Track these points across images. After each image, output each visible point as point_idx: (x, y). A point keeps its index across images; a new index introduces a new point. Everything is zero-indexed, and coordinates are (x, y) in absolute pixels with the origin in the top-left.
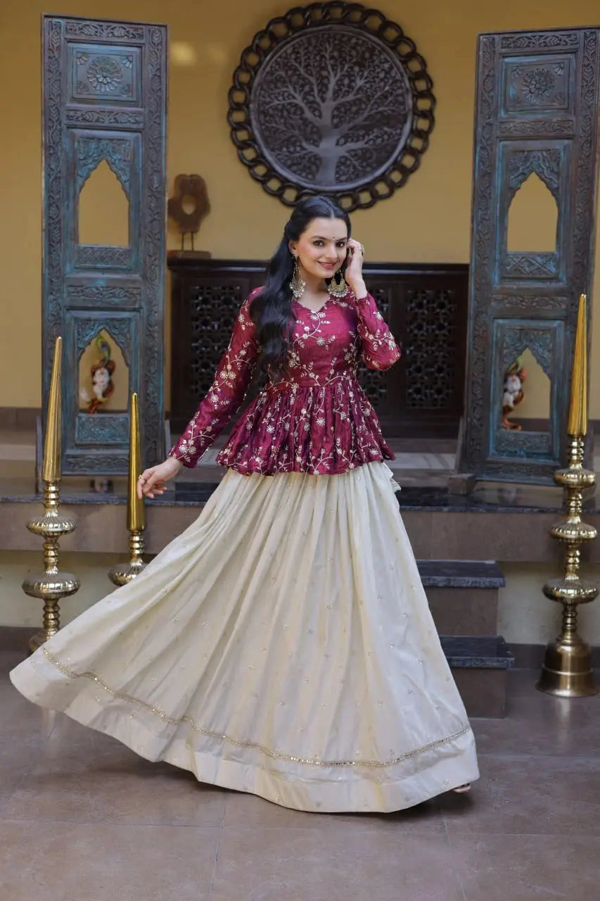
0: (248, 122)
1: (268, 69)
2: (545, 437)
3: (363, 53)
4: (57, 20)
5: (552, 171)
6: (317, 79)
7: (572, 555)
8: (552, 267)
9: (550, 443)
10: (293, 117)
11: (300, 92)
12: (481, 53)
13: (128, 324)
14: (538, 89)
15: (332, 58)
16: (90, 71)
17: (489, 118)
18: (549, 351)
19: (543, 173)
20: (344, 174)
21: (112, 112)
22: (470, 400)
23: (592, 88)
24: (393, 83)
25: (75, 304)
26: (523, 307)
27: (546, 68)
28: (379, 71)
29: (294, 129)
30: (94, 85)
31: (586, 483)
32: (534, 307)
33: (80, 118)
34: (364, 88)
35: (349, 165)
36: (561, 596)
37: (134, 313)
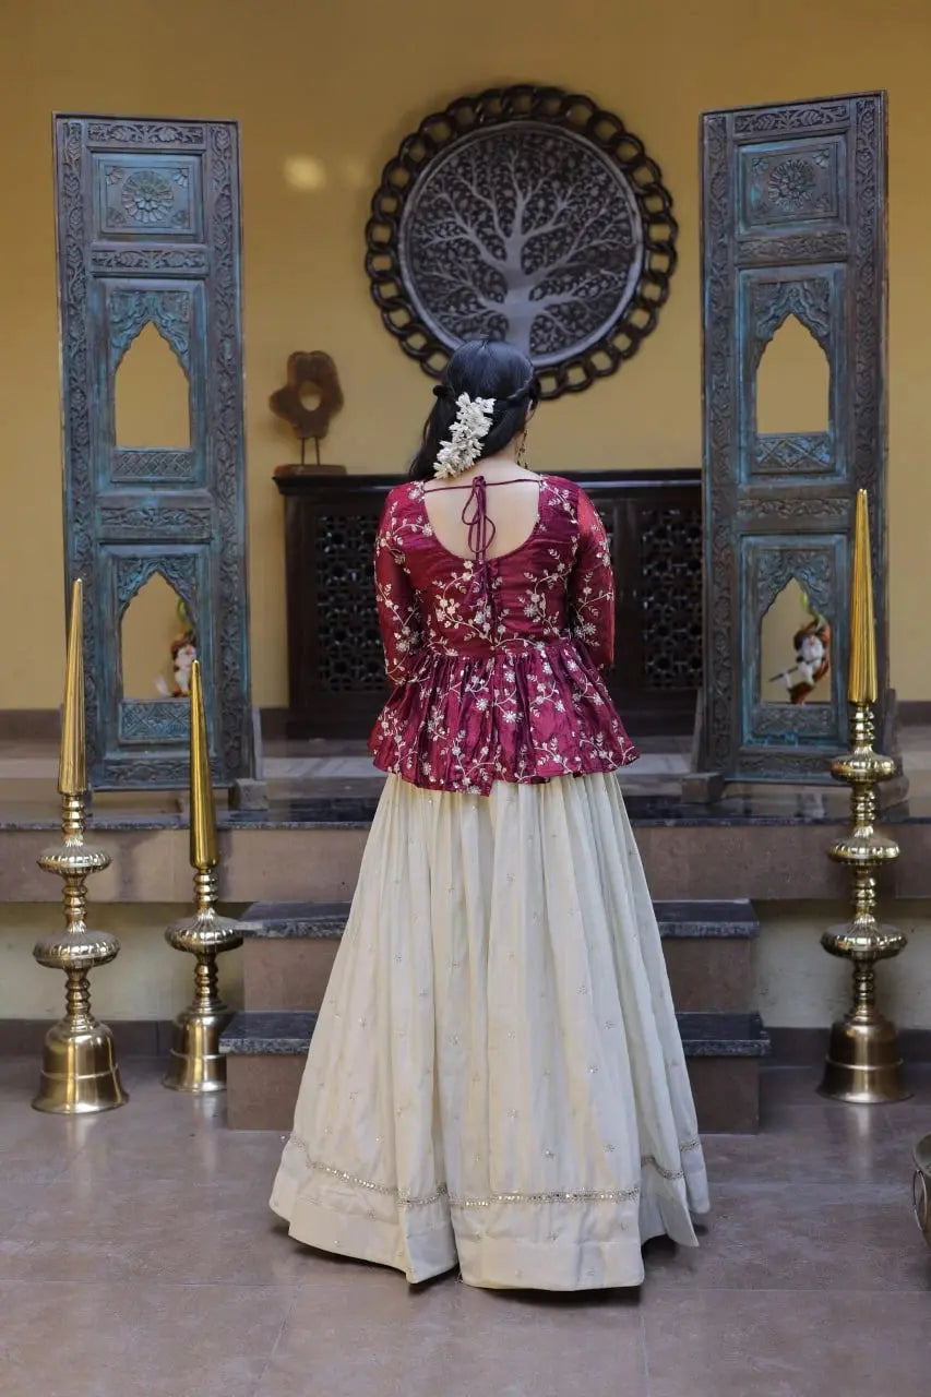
0: (397, 270)
1: (424, 189)
2: (825, 712)
3: (566, 160)
4: (76, 121)
5: (819, 310)
6: (498, 203)
7: (863, 885)
8: (824, 455)
9: (833, 720)
10: (464, 260)
11: (473, 222)
13: (194, 563)
14: (793, 190)
15: (519, 170)
16: (125, 193)
17: (722, 236)
18: (827, 581)
19: (805, 313)
20: (542, 341)
21: (160, 252)
22: (711, 660)
23: (871, 184)
24: (611, 203)
25: (113, 535)
26: (785, 517)
27: (803, 158)
28: (591, 185)
29: (465, 278)
30: (132, 213)
31: (878, 774)
32: (800, 515)
33: (113, 263)
34: (569, 213)
35: (552, 328)
36: (848, 947)
37: (201, 547)
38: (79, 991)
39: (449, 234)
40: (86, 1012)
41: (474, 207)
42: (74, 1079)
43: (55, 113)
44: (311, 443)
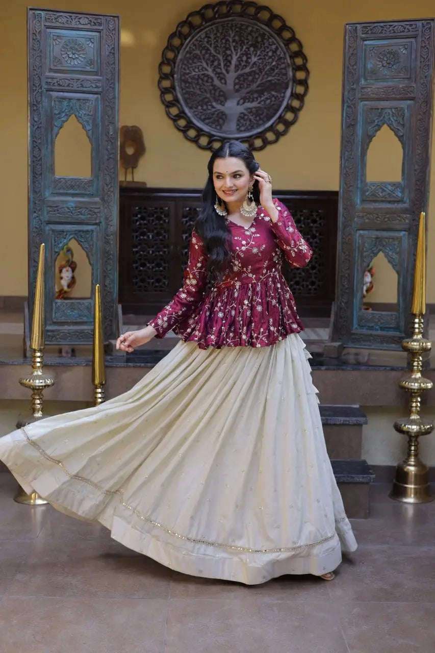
0: (173, 88)
1: (188, 49)
2: (394, 316)
3: (257, 37)
4: (39, 12)
5: (399, 123)
6: (223, 57)
7: (415, 401)
8: (399, 193)
9: (398, 320)
10: (206, 84)
13: (92, 234)
15: (234, 41)
16: (63, 49)
17: (353, 85)
18: (396, 253)
19: (392, 124)
20: (243, 125)
21: (79, 80)
22: (340, 289)
23: (427, 63)
24: (278, 60)
25: (53, 219)
26: (378, 222)
27: (395, 48)
28: (268, 50)
29: (207, 93)
30: (66, 60)
31: (425, 348)
32: (386, 221)
33: (56, 84)
34: (258, 64)
35: (247, 119)
36: (407, 430)
37: (95, 226)
39: (199, 71)
41: (212, 58)
44: (130, 170)
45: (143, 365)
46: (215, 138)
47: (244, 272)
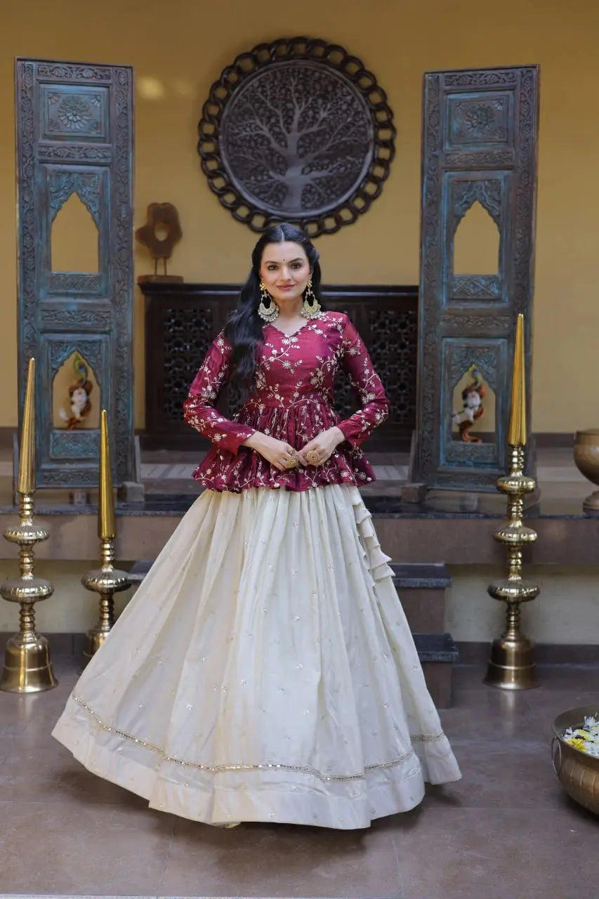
0: (218, 152)
1: (236, 101)
2: (491, 448)
3: (326, 86)
4: (30, 63)
5: (494, 199)
6: (283, 111)
7: (514, 557)
8: (495, 289)
9: (496, 453)
10: (261, 147)
11: (267, 124)
12: (427, 90)
13: (100, 346)
14: (480, 123)
15: (297, 91)
16: (61, 110)
17: (435, 150)
18: (494, 367)
19: (486, 201)
20: (309, 201)
21: (82, 148)
22: (421, 414)
23: (529, 122)
24: (354, 115)
25: (49, 327)
26: (469, 326)
27: (487, 104)
28: (342, 102)
29: (262, 159)
30: (65, 123)
31: (526, 489)
32: (479, 326)
33: (52, 154)
34: (328, 120)
35: (315, 192)
36: (504, 595)
37: (104, 336)
38: (28, 616)
39: (251, 131)
40: (32, 629)
41: (268, 114)
42: (25, 671)
43: (16, 57)
44: (161, 261)
45: (164, 513)
46: (273, 217)
47: (269, 392)
